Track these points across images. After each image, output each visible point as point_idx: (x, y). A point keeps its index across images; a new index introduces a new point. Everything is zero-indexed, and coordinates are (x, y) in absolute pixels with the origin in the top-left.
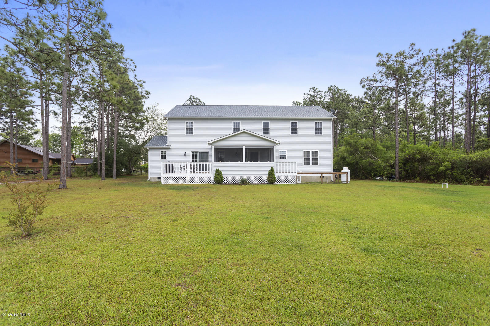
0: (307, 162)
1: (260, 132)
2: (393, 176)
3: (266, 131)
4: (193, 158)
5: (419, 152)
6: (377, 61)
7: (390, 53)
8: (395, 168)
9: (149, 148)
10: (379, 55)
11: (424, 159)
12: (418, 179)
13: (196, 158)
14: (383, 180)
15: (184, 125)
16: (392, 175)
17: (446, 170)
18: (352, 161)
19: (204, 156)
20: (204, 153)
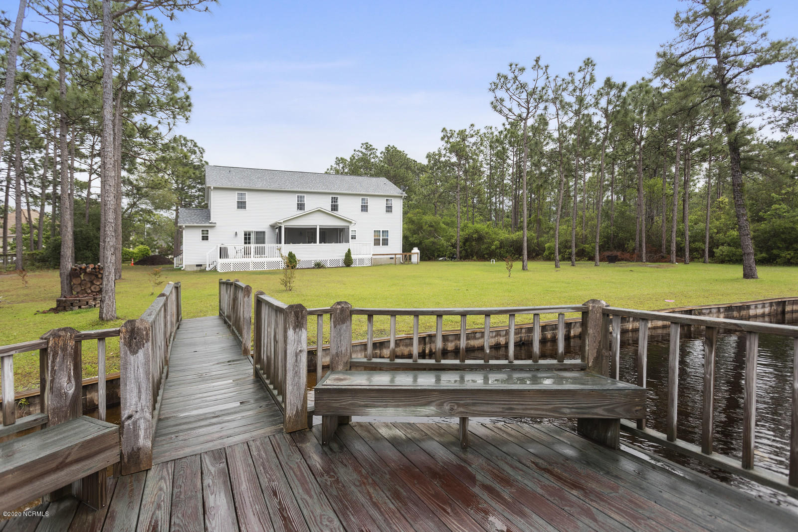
0: (377, 242)
1: (328, 208)
2: (455, 256)
3: (335, 208)
4: (245, 239)
5: (477, 231)
6: (442, 136)
7: (453, 129)
8: (456, 248)
9: (186, 226)
10: (444, 130)
11: (480, 239)
12: (475, 258)
13: (249, 239)
14: (445, 260)
15: (234, 197)
16: (453, 255)
17: (496, 249)
18: (416, 241)
19: (260, 237)
20: (261, 232)
